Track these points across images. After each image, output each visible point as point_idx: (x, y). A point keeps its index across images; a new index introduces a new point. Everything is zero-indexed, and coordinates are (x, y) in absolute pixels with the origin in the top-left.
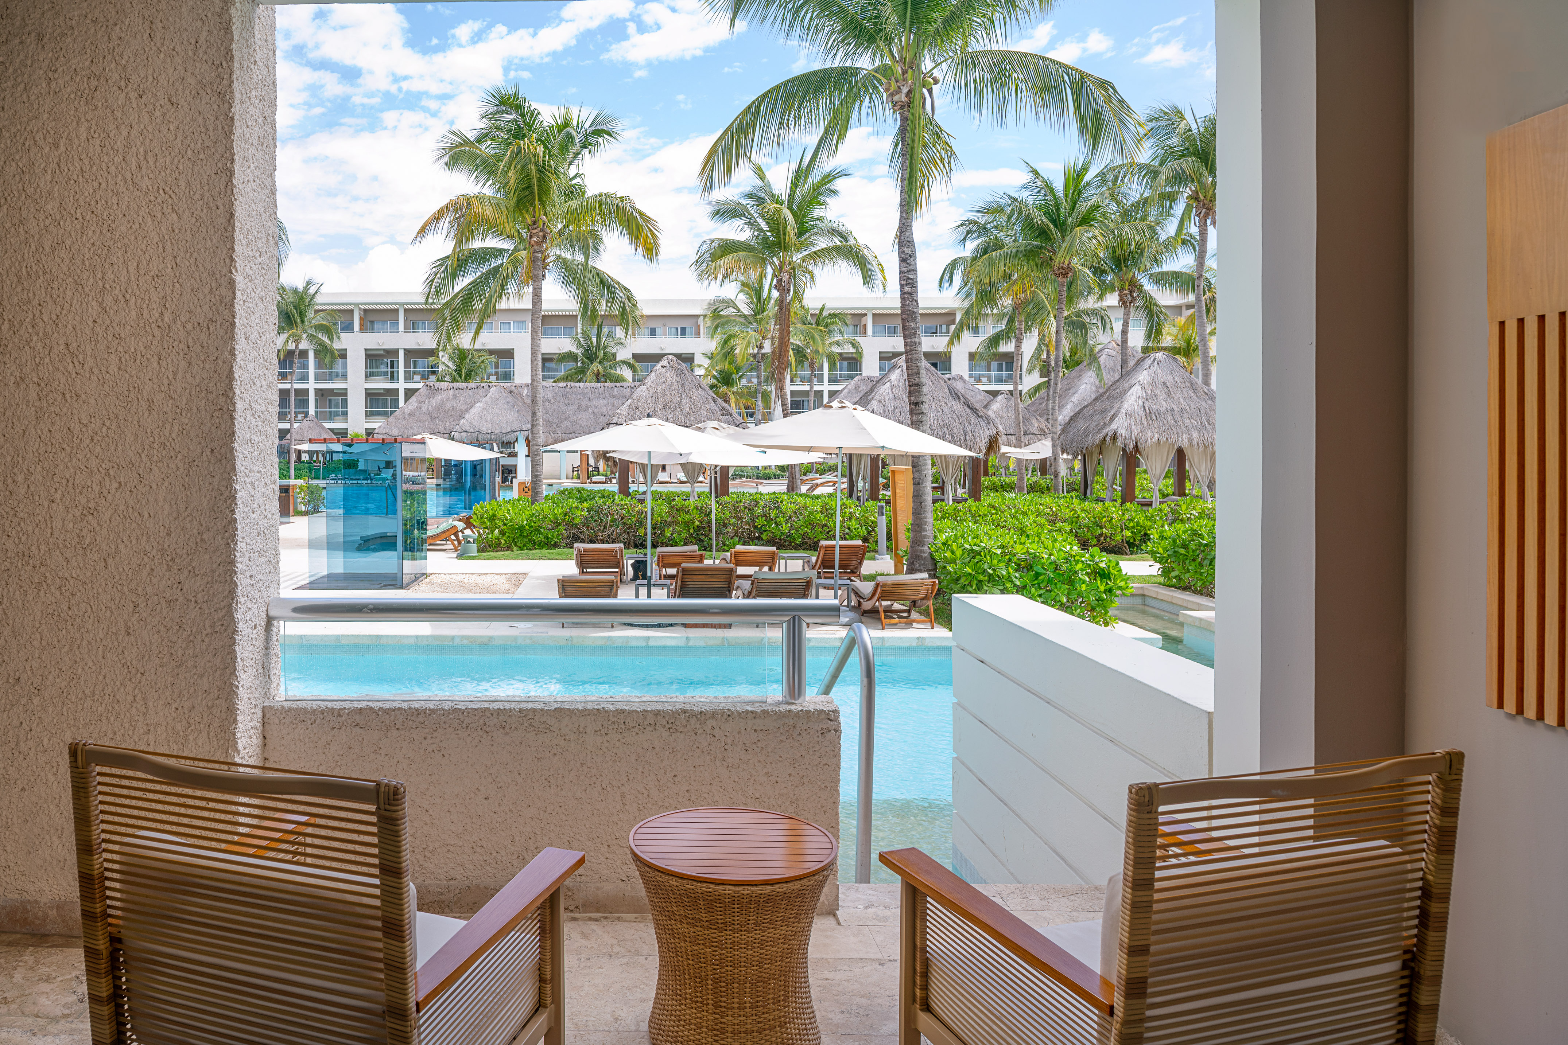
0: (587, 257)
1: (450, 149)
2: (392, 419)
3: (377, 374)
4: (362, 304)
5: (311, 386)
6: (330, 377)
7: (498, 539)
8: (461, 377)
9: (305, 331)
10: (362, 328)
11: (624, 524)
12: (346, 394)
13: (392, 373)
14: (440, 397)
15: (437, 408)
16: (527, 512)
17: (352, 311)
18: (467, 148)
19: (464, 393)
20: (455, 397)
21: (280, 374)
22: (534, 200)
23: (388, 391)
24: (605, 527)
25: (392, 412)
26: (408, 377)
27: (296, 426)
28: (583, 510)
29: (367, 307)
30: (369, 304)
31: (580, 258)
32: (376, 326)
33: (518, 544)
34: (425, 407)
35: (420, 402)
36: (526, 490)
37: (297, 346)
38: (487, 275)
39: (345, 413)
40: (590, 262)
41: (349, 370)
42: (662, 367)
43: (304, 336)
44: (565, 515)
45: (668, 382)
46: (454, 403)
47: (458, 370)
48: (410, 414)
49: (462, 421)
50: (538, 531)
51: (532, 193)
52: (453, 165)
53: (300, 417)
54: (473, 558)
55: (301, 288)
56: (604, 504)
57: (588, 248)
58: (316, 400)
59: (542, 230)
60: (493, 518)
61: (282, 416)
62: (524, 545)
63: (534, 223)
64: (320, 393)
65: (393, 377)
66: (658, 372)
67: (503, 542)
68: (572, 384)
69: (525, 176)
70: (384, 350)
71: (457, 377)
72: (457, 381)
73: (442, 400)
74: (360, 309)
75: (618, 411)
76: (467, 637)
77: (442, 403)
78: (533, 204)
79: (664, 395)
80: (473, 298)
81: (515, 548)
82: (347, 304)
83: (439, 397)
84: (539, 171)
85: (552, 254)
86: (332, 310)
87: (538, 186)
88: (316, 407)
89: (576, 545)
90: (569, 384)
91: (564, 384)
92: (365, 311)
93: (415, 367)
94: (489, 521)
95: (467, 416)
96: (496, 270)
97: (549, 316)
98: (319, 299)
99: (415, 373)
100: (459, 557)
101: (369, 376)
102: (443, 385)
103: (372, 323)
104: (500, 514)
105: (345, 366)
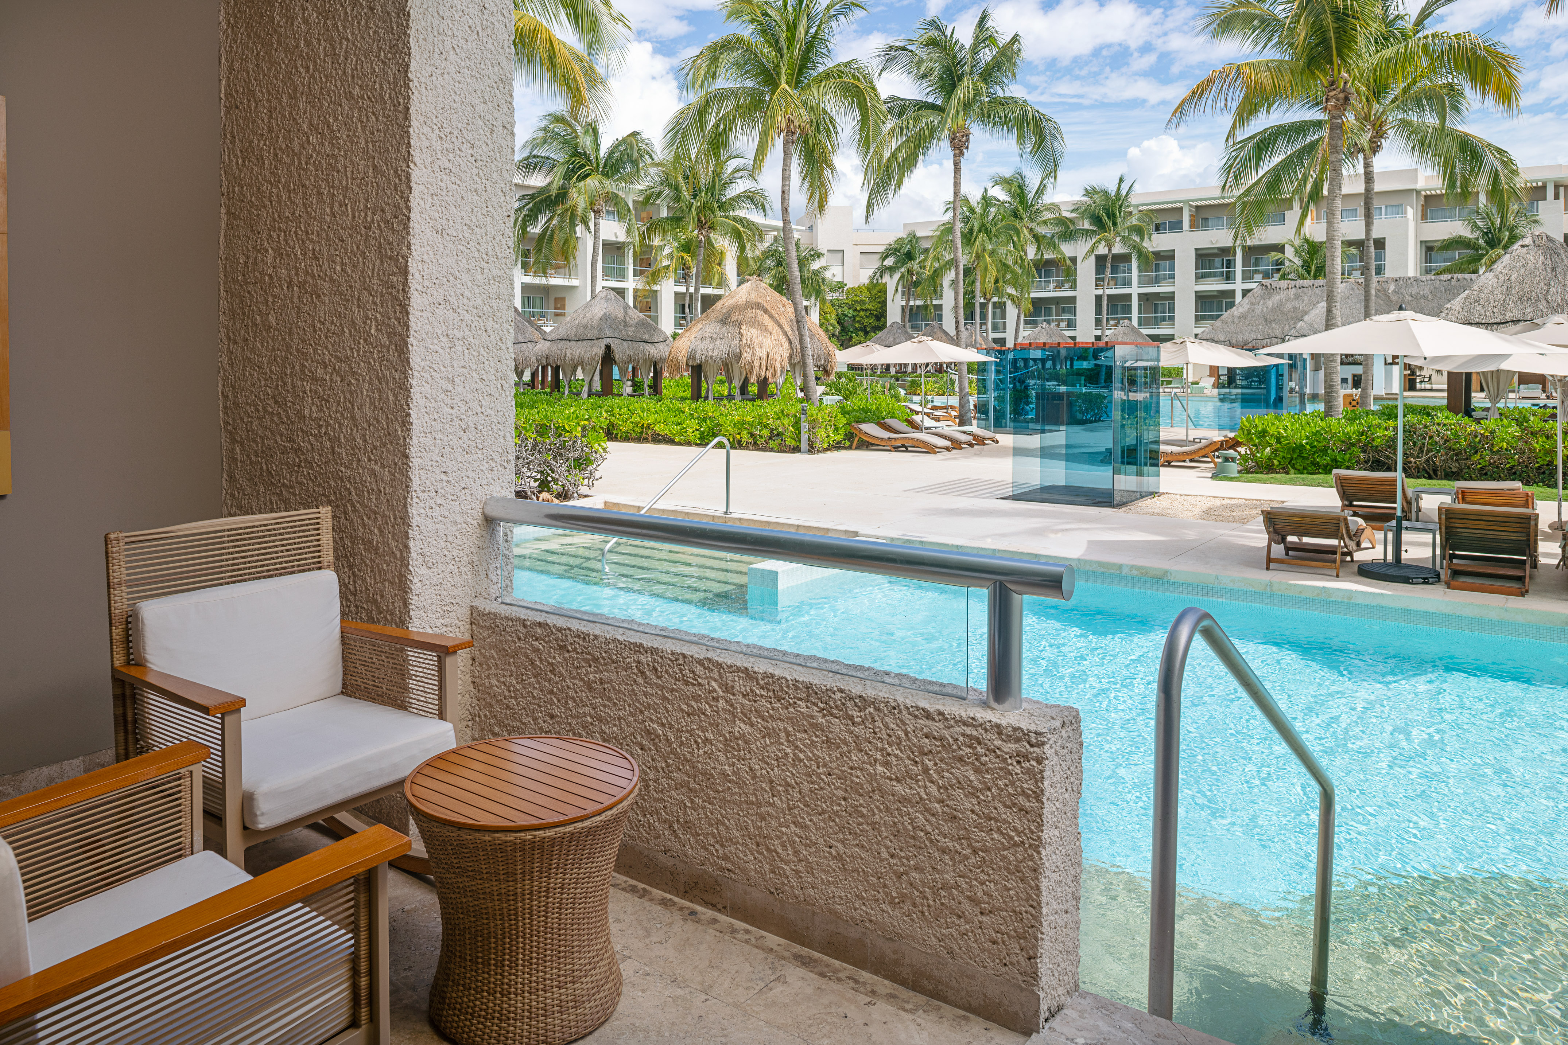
0: (1443, 119)
1: (1218, 14)
2: (1218, 323)
3: (1210, 275)
4: (1193, 201)
5: (1135, 290)
6: (1157, 281)
7: (1269, 459)
8: (1309, 273)
9: (1118, 234)
10: (1193, 226)
11: (1450, 449)
12: (1173, 298)
13: (1228, 273)
14: (1278, 297)
15: (1274, 310)
16: (1308, 429)
17: (1181, 209)
18: (1242, 10)
19: (1309, 292)
20: (1297, 297)
21: (1097, 279)
22: (1332, 56)
23: (1223, 293)
24: (1421, 451)
25: (1219, 316)
26: (1247, 277)
27: (1108, 332)
28: (1387, 429)
29: (1199, 203)
30: (1201, 200)
31: (1431, 120)
32: (1210, 222)
33: (1297, 466)
34: (1258, 309)
35: (1252, 304)
36: (1354, 403)
37: (1110, 250)
38: (1300, 155)
39: (1172, 318)
40: (1448, 124)
41: (1176, 272)
42: (1523, 246)
43: (1118, 239)
44: (1362, 434)
45: (1531, 266)
46: (1296, 304)
47: (1306, 266)
48: (1240, 317)
49: (1300, 324)
50: (1324, 451)
51: (1328, 48)
52: (1223, 32)
53: (1112, 322)
54: (1231, 479)
55: (1112, 189)
56: (1420, 422)
57: (1443, 108)
58: (1140, 305)
59: (1344, 90)
60: (1263, 433)
61: (1098, 322)
62: (1305, 468)
63: (1332, 83)
64: (1145, 298)
65: (1229, 277)
66: (1515, 254)
67: (1276, 462)
68: (1460, 276)
69: (1318, 28)
70: (1219, 248)
71: (1306, 274)
72: (1304, 278)
73: (1281, 300)
74: (1191, 206)
75: (1448, 306)
76: (1138, 568)
77: (1281, 304)
78: (1331, 62)
79: (1521, 283)
80: (1281, 181)
81: (1292, 471)
82: (1176, 202)
83: (1276, 298)
84: (1337, 19)
85: (1391, 118)
86: (1149, 210)
87: (1336, 38)
88: (1140, 312)
89: (1335, 471)
90: (1455, 276)
91: (1449, 277)
92: (1197, 207)
93: (1256, 265)
94: (1258, 438)
95: (1306, 318)
96: (1313, 145)
97: (1432, 196)
98: (1133, 200)
99: (1256, 272)
100: (1214, 477)
101: (1199, 277)
102: (1284, 284)
103: (1206, 220)
104: (1272, 430)
105: (1172, 268)
